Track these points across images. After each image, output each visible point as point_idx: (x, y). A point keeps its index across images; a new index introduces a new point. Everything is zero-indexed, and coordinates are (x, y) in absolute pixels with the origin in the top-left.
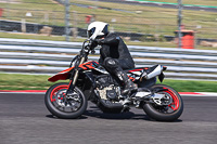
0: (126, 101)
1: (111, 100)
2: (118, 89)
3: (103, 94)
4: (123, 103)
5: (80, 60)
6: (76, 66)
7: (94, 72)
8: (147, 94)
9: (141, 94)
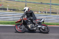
0: (35, 28)
1: (32, 28)
2: (33, 25)
3: (29, 26)
4: (35, 29)
5: (23, 17)
6: (22, 19)
7: (27, 21)
8: (40, 26)
9: (39, 26)
